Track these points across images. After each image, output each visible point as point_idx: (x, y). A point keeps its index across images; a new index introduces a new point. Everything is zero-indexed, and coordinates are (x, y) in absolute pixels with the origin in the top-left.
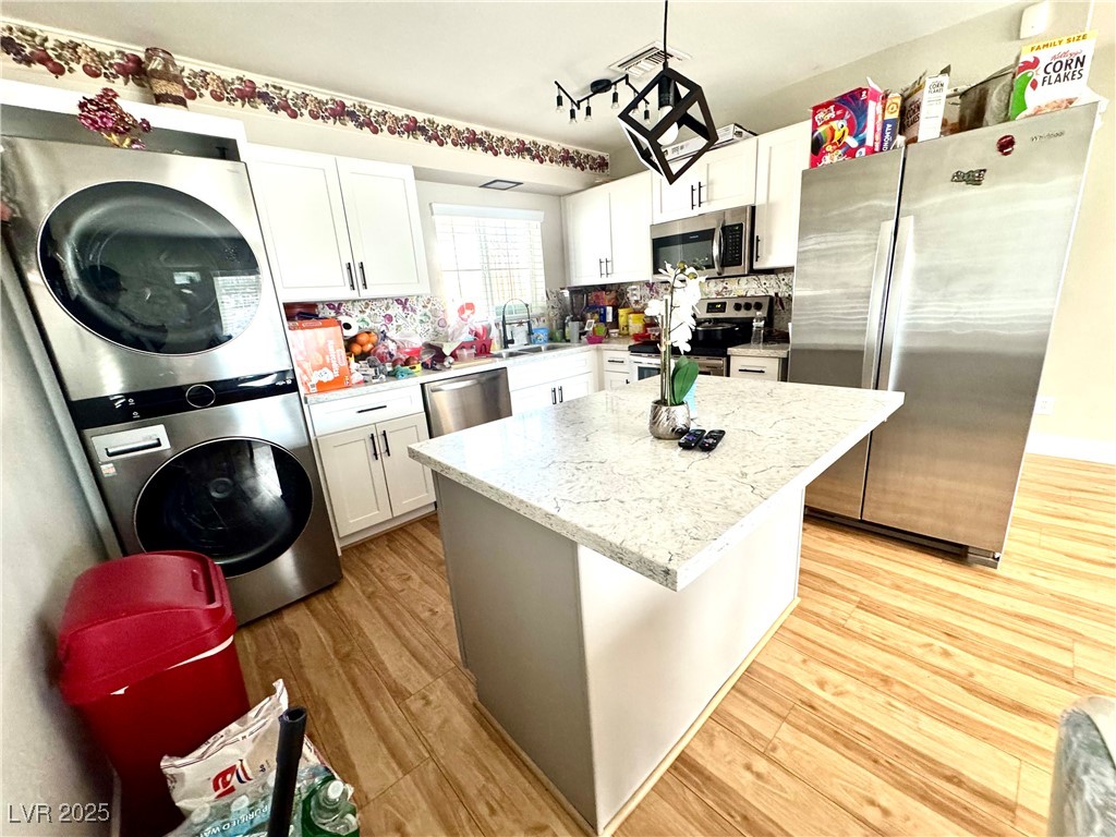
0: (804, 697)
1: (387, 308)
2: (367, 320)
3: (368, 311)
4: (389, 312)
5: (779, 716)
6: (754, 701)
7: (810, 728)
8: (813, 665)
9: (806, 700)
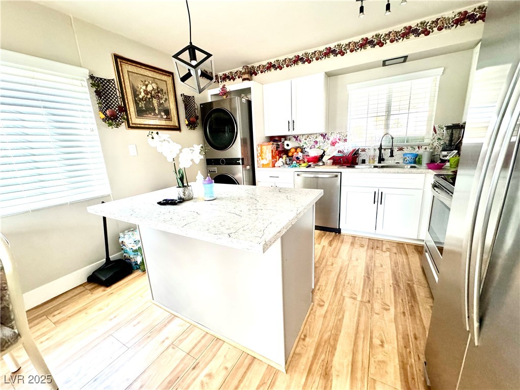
0: (201, 365)
1: (316, 137)
2: (307, 143)
3: (308, 139)
4: (316, 140)
5: (190, 351)
6: (199, 341)
7: (182, 366)
8: (224, 373)
9: (199, 365)
